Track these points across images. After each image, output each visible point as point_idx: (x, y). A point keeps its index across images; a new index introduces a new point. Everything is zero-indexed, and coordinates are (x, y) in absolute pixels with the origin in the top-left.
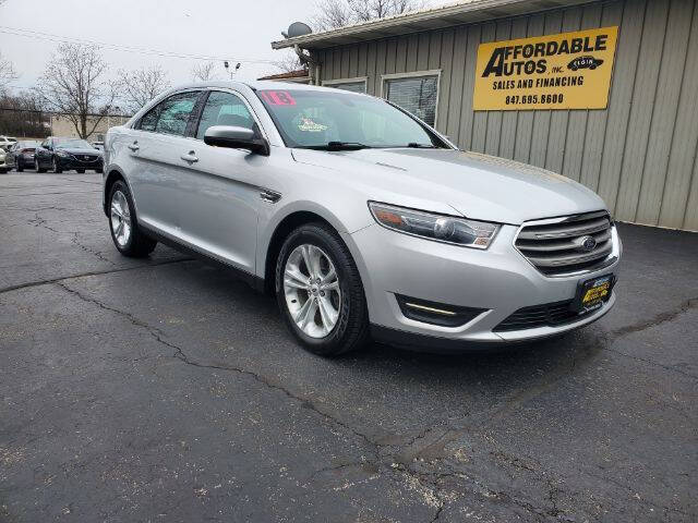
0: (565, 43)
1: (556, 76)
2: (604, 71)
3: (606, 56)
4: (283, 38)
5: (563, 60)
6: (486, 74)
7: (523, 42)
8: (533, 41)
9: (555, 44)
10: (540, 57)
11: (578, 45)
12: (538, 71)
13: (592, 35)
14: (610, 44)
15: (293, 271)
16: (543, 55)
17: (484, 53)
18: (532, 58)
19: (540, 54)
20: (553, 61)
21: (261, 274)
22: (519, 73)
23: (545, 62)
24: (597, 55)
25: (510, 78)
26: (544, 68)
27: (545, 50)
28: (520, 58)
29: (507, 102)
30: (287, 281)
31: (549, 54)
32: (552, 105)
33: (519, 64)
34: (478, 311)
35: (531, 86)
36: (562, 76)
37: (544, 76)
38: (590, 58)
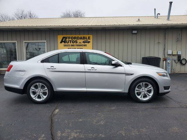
0: (81, 37)
1: (80, 44)
3: (91, 40)
5: (82, 41)
6: (61, 42)
7: (71, 36)
8: (74, 36)
9: (79, 37)
10: (75, 40)
11: (84, 38)
12: (76, 43)
13: (87, 36)
14: (91, 38)
15: (137, 89)
16: (76, 39)
17: (60, 38)
18: (73, 40)
19: (75, 39)
20: (79, 41)
21: (126, 92)
22: (70, 43)
24: (89, 40)
25: (68, 44)
26: (77, 42)
28: (70, 39)
31: (78, 39)
33: (70, 41)
35: (74, 46)
36: (81, 44)
37: (77, 44)
38: (87, 41)
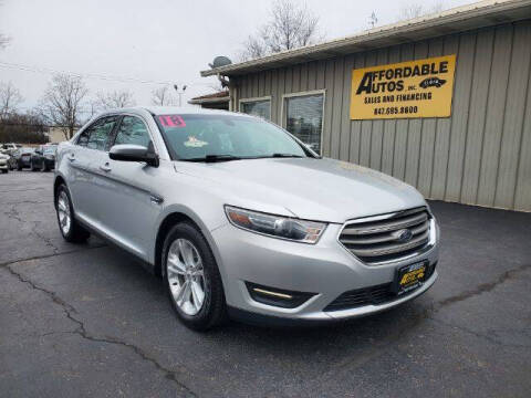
0: (417, 68)
1: (411, 92)
2: (447, 89)
3: (448, 77)
4: (210, 68)
5: (416, 80)
6: (359, 92)
7: (387, 68)
8: (393, 67)
9: (409, 69)
10: (398, 79)
11: (426, 69)
12: (398, 89)
13: (437, 61)
14: (451, 68)
15: (174, 260)
16: (401, 77)
17: (357, 77)
18: (393, 80)
19: (398, 76)
20: (408, 82)
21: (152, 260)
22: (383, 91)
23: (402, 82)
24: (441, 76)
25: (377, 95)
26: (402, 88)
27: (402, 73)
28: (384, 80)
29: (376, 113)
30: (169, 268)
31: (405, 76)
32: (409, 115)
33: (384, 84)
34: (311, 295)
35: (392, 100)
36: (418, 91)
37: (402, 93)
38: (436, 79)
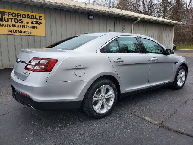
0: (28, 15)
1: (27, 25)
3: (43, 22)
5: (29, 20)
7: (12, 11)
8: (16, 12)
9: (25, 15)
12: (20, 23)
13: (38, 15)
16: (21, 17)
18: (16, 18)
19: (19, 17)
20: (25, 20)
22: (11, 22)
23: (22, 20)
25: (8, 23)
26: (22, 22)
27: (21, 16)
28: (11, 16)
31: (23, 17)
32: (27, 34)
33: (11, 19)
35: (18, 27)
36: (30, 25)
37: (23, 24)
38: (38, 22)
